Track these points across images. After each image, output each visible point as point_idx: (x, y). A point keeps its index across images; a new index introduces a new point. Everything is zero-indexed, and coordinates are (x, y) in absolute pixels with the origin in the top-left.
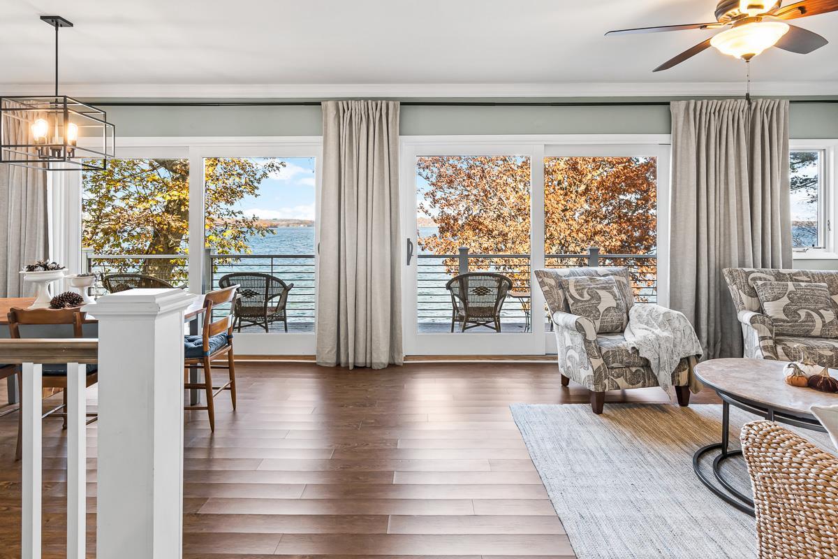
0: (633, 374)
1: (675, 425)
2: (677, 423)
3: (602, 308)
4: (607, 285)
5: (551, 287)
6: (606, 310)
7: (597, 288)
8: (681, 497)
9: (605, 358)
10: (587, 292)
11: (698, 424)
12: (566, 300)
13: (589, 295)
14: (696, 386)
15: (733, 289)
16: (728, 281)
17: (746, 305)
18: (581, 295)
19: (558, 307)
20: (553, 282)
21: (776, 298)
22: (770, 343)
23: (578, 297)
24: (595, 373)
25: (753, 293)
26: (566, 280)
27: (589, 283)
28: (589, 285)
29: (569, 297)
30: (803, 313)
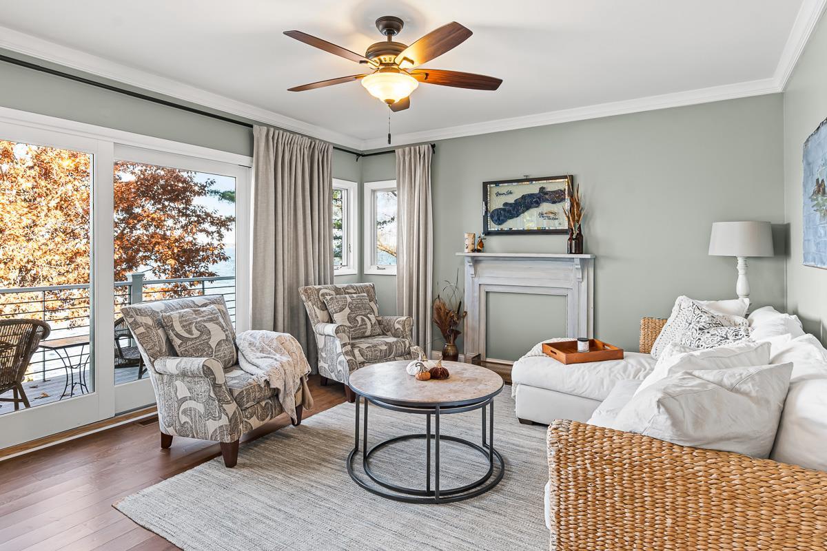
0: (263, 408)
1: (308, 447)
2: (308, 445)
3: (213, 343)
4: (213, 316)
5: (147, 327)
6: (218, 344)
7: (205, 321)
8: (373, 517)
9: (239, 400)
10: (196, 327)
11: (320, 438)
12: (169, 341)
13: (198, 330)
14: (309, 403)
15: (309, 306)
16: (304, 298)
17: (319, 318)
18: (190, 332)
19: (160, 351)
20: (150, 322)
21: (342, 310)
22: (349, 347)
23: (186, 335)
24: (230, 421)
25: (324, 307)
26: (169, 316)
27: (194, 316)
28: (195, 319)
29: (174, 337)
30: (359, 319)
